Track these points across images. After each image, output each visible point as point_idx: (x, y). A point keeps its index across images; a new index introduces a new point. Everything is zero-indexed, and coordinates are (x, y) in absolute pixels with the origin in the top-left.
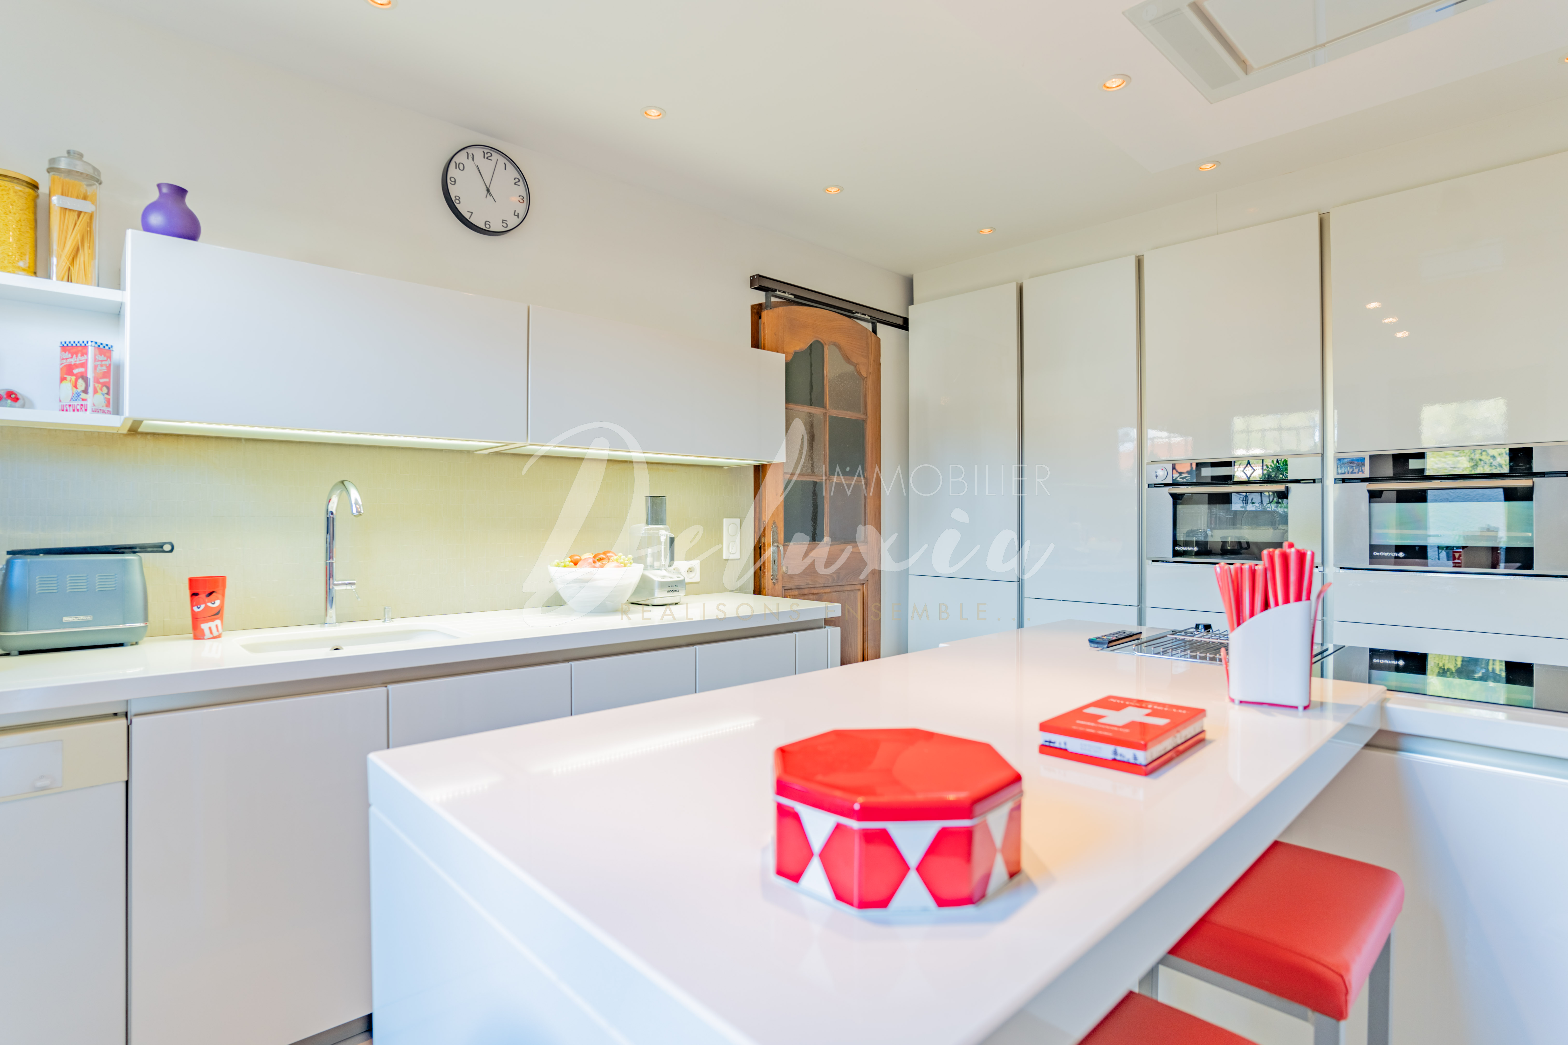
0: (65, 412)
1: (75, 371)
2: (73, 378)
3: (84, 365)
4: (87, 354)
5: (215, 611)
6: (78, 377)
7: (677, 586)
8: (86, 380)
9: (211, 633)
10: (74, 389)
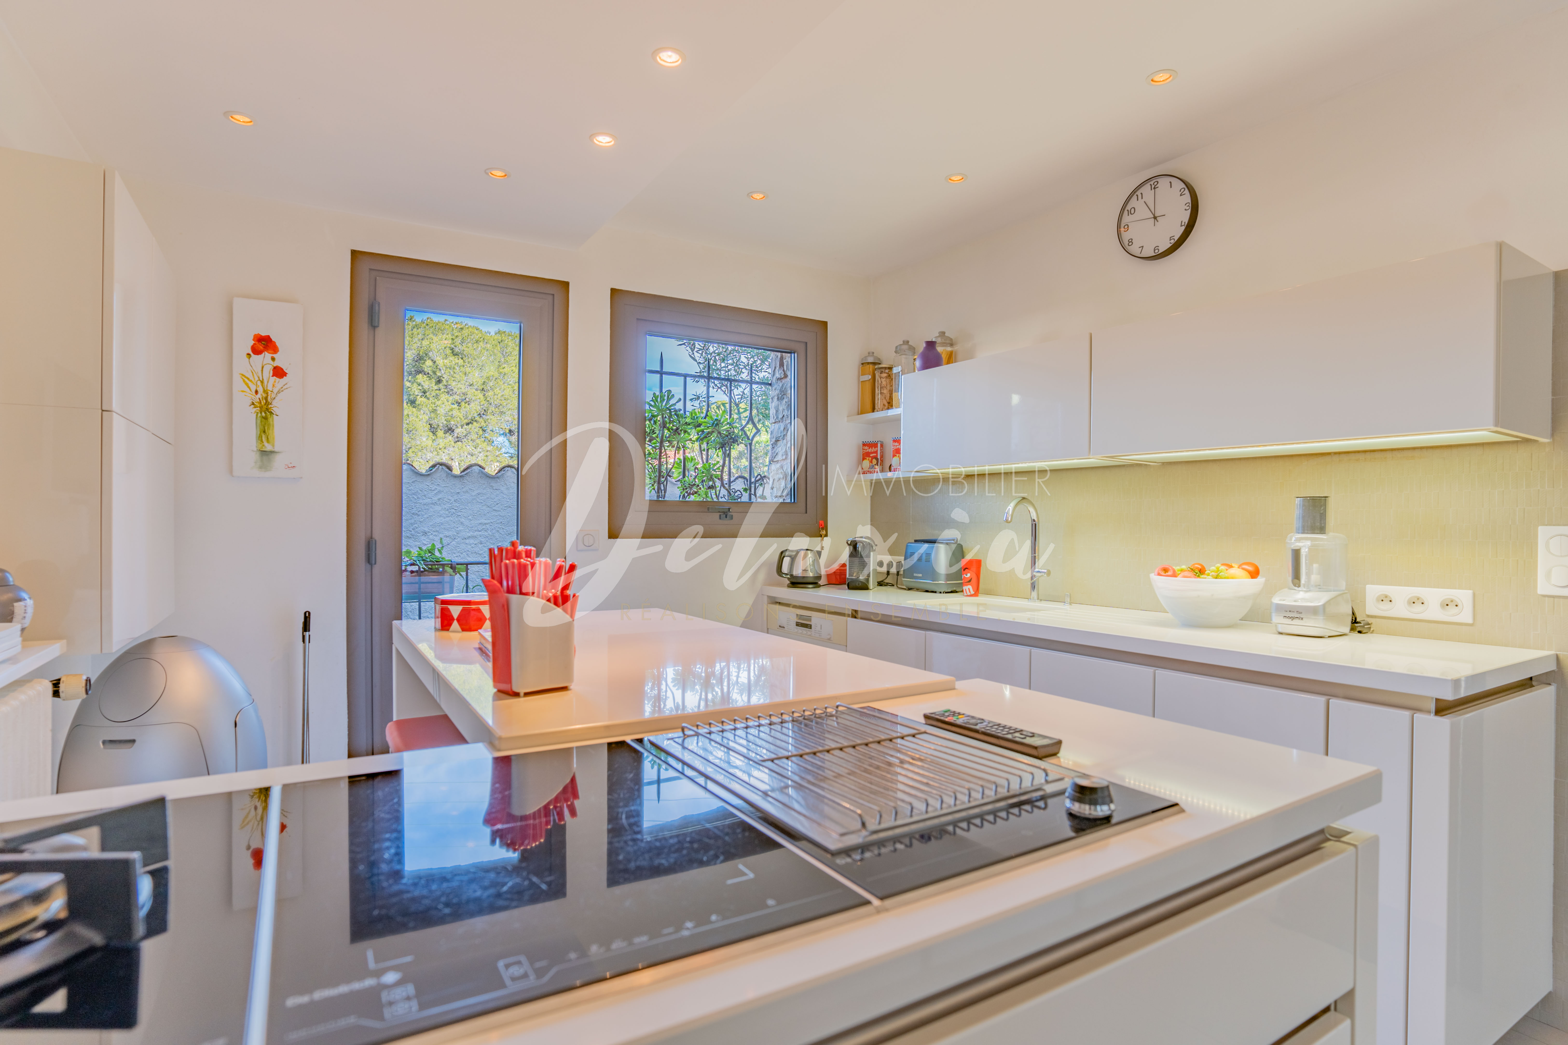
0: (865, 474)
1: (871, 455)
2: (870, 458)
3: (876, 452)
4: (877, 447)
5: (968, 580)
6: (873, 458)
7: (1301, 613)
8: (877, 459)
9: (970, 592)
10: (871, 464)
